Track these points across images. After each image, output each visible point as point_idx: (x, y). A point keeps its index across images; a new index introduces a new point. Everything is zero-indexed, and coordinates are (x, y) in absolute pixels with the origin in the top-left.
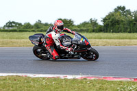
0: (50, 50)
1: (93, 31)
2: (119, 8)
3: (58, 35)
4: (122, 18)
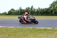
0: (24, 21)
1: (5, 15)
2: (12, 9)
3: (26, 17)
4: (13, 12)
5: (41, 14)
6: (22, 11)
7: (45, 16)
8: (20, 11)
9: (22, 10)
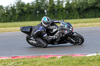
5: (80, 14)
6: (25, 9)
7: (92, 17)
8: (19, 9)
9: (23, 5)
